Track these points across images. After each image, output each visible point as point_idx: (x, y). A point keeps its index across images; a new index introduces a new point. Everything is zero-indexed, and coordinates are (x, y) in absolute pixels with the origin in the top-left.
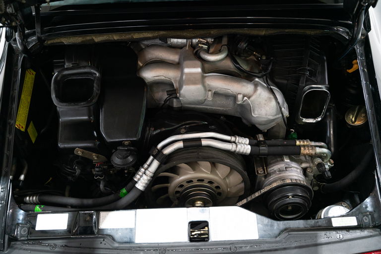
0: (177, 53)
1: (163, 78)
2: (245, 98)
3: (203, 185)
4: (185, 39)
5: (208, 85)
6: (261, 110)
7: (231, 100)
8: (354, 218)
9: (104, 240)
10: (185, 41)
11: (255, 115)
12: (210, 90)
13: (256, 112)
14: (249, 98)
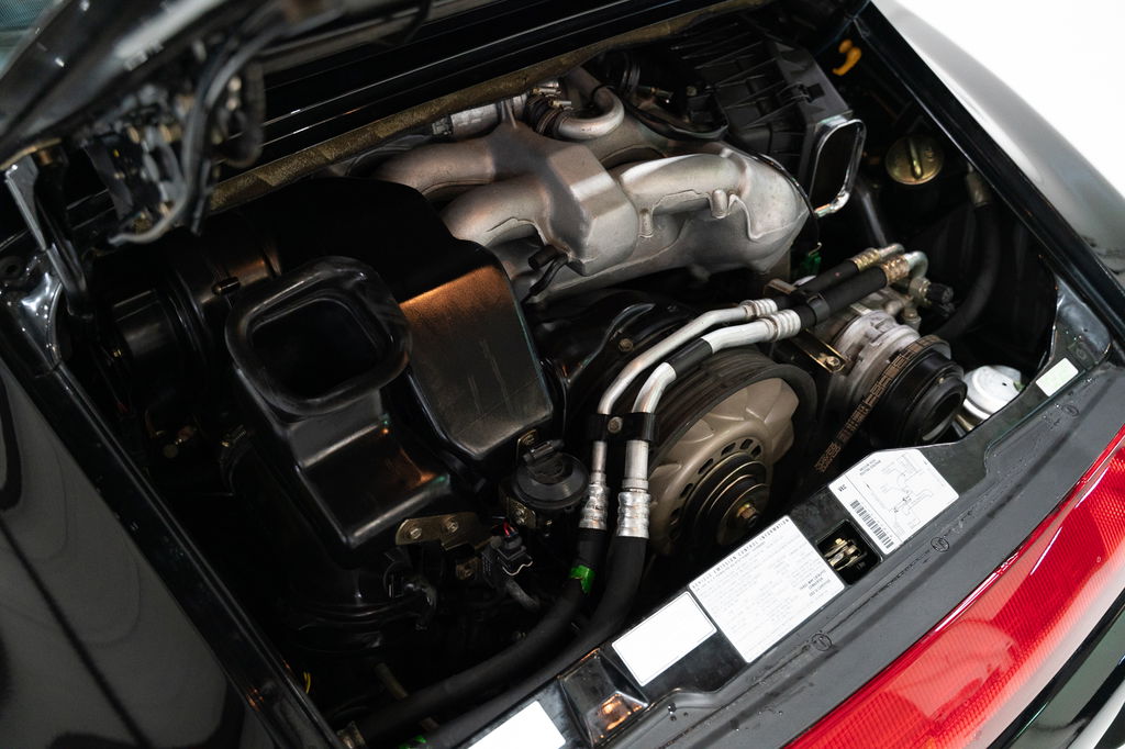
0: (480, 152)
1: (513, 223)
2: (733, 197)
3: (735, 458)
4: (490, 103)
5: (638, 196)
6: (769, 215)
7: (663, 227)
8: (1065, 362)
9: (673, 709)
10: (490, 109)
11: (756, 234)
12: (644, 211)
13: (759, 226)
14: (739, 193)
